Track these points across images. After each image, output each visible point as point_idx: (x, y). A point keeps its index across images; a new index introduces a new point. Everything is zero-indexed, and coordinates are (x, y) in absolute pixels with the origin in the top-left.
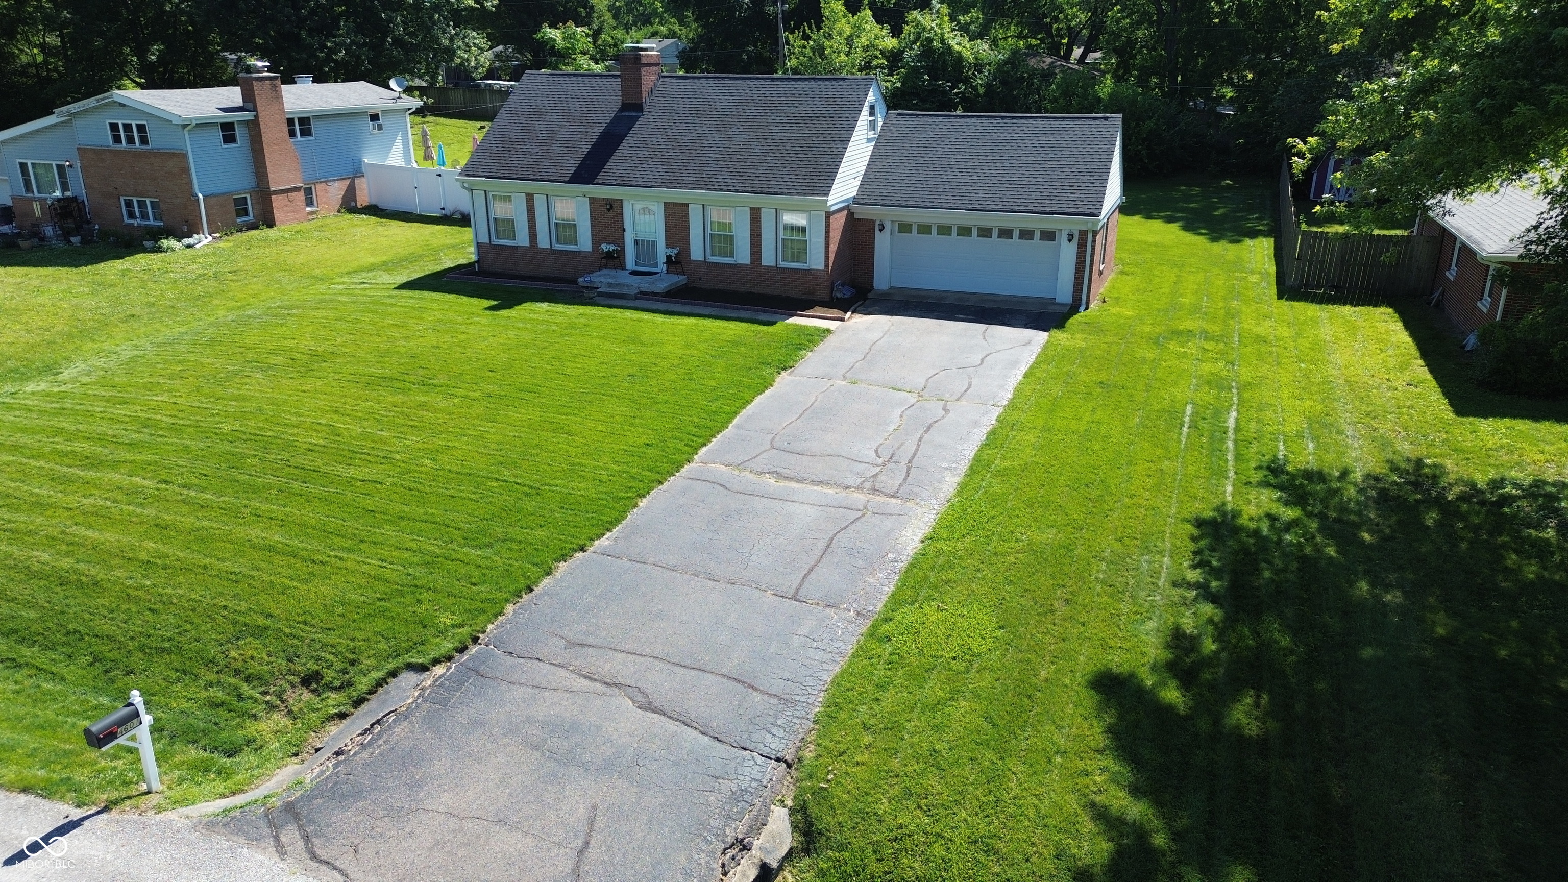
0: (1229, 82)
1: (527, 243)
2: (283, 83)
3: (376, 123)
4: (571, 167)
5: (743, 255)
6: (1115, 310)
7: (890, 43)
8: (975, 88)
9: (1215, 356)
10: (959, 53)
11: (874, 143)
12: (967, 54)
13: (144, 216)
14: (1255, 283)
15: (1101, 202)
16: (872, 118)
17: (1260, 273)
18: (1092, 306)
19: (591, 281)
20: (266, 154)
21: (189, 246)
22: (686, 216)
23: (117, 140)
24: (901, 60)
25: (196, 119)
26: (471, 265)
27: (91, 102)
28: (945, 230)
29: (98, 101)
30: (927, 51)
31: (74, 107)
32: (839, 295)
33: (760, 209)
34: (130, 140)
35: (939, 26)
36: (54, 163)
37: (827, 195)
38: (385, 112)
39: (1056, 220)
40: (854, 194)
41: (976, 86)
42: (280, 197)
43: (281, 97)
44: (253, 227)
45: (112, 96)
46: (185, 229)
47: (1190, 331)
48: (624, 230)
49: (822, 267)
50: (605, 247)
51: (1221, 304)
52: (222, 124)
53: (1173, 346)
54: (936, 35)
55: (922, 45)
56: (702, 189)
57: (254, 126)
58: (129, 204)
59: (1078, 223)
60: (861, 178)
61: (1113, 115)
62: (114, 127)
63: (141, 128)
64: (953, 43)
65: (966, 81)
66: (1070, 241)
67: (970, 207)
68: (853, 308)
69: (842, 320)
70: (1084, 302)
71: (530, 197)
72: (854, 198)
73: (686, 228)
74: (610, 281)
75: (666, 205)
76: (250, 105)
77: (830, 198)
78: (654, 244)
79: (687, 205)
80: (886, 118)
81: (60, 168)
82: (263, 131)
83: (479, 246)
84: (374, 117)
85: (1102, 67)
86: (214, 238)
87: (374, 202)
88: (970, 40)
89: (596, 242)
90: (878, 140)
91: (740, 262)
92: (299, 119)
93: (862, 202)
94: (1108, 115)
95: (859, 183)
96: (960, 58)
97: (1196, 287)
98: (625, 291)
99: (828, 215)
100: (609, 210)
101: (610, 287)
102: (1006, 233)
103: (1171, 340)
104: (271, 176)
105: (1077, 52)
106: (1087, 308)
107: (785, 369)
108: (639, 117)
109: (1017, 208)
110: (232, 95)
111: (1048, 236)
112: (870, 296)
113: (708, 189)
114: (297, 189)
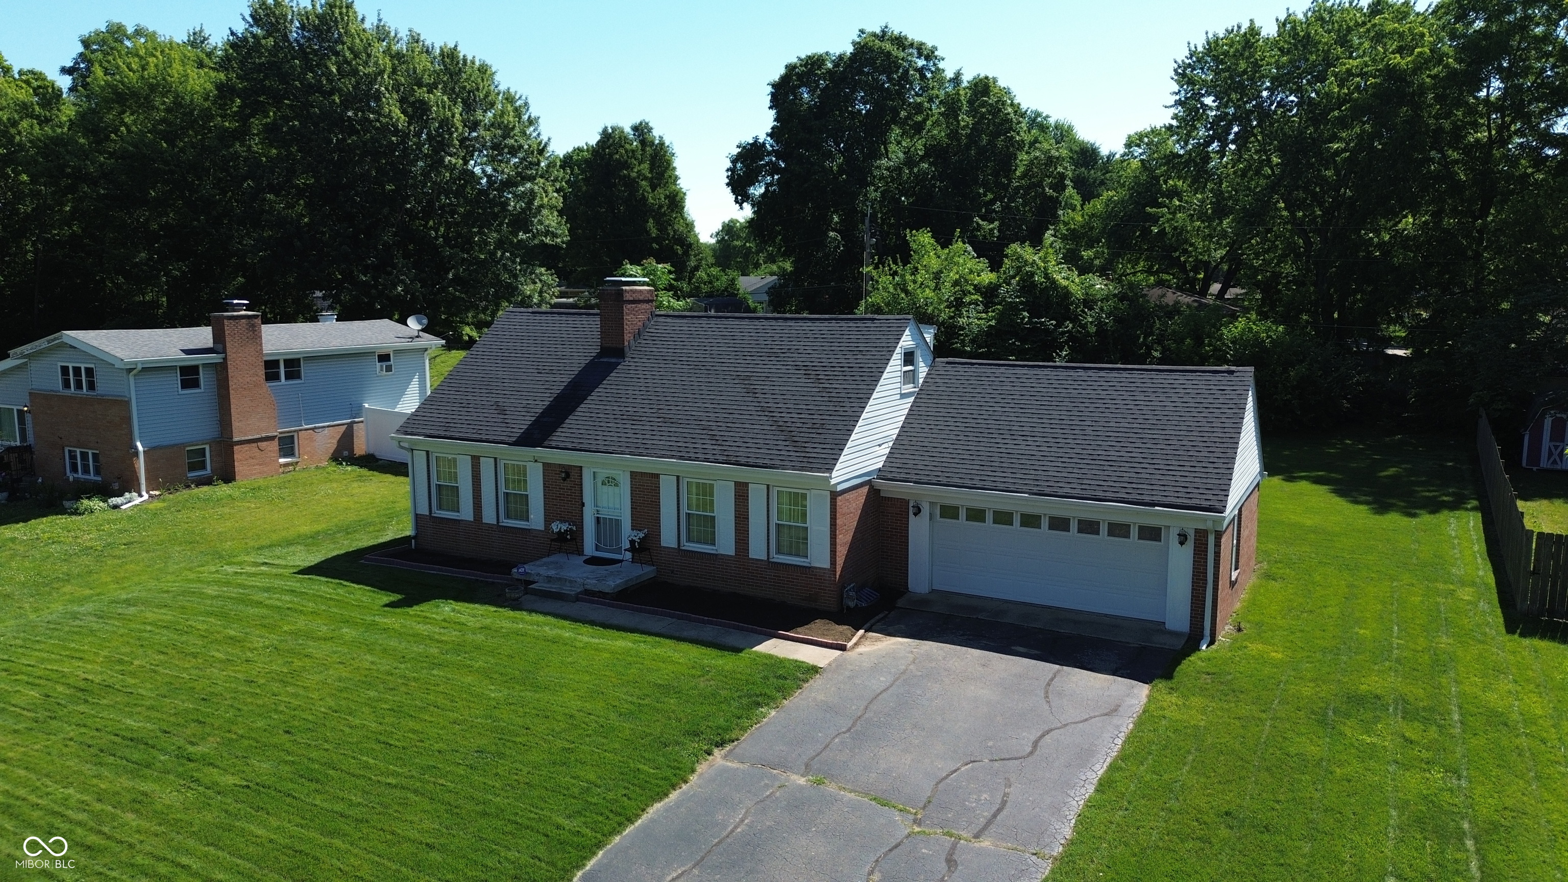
0: (1399, 320)
1: (470, 518)
2: (263, 323)
3: (384, 364)
4: (522, 423)
5: (725, 544)
6: (1255, 648)
7: (988, 277)
8: (1084, 327)
9: (1425, 755)
10: (1066, 287)
11: (912, 399)
12: (1073, 288)
13: (86, 470)
14: (1469, 603)
15: (1225, 492)
16: (910, 368)
17: (1473, 584)
18: (1220, 637)
19: (526, 573)
20: (232, 401)
21: (116, 507)
22: (656, 490)
23: (67, 385)
24: (997, 296)
25: (143, 362)
26: (407, 539)
27: (42, 343)
28: (1003, 518)
29: (49, 342)
30: (1027, 285)
31: (27, 349)
32: (852, 604)
33: (747, 484)
34: (79, 386)
35: (1044, 260)
36: (15, 408)
37: (830, 470)
38: (398, 352)
39: (1159, 513)
40: (880, 465)
41: (1086, 323)
42: (246, 447)
43: (261, 337)
44: (208, 481)
45: (61, 337)
46: (116, 486)
47: (1377, 697)
48: (583, 505)
49: (826, 565)
50: (556, 527)
51: (1422, 642)
52: (182, 368)
53: (1350, 729)
54: (1039, 268)
55: (1021, 279)
56: (672, 457)
57: (221, 370)
58: (73, 457)
59: (1195, 519)
60: (891, 444)
61: (1240, 368)
62: (65, 370)
63: (89, 371)
64: (1057, 277)
65: (1075, 320)
66: (1182, 543)
67: (1035, 489)
68: (868, 625)
69: (842, 648)
70: (1207, 632)
71: (476, 460)
72: (880, 470)
73: (655, 505)
74: (552, 573)
75: (633, 475)
76: (220, 347)
77: (834, 474)
78: (618, 523)
79: (657, 476)
80: (932, 367)
81: (20, 412)
82: (230, 374)
83: (418, 518)
84: (384, 358)
85: (1246, 303)
86: (151, 496)
87: (371, 452)
88: (1079, 275)
89: (548, 520)
90: (918, 396)
91: (722, 552)
92: (285, 361)
93: (890, 476)
94: (1233, 368)
95: (887, 451)
96: (1066, 294)
97: (1379, 607)
98: (567, 589)
99: (834, 495)
100: (564, 479)
101: (549, 582)
102: (1089, 527)
103: (1348, 716)
104: (235, 424)
105: (1216, 288)
106: (1212, 642)
107: (720, 744)
108: (619, 364)
109: (1101, 494)
110: (202, 336)
111: (1151, 533)
112: (900, 603)
113: (681, 458)
114: (271, 438)
